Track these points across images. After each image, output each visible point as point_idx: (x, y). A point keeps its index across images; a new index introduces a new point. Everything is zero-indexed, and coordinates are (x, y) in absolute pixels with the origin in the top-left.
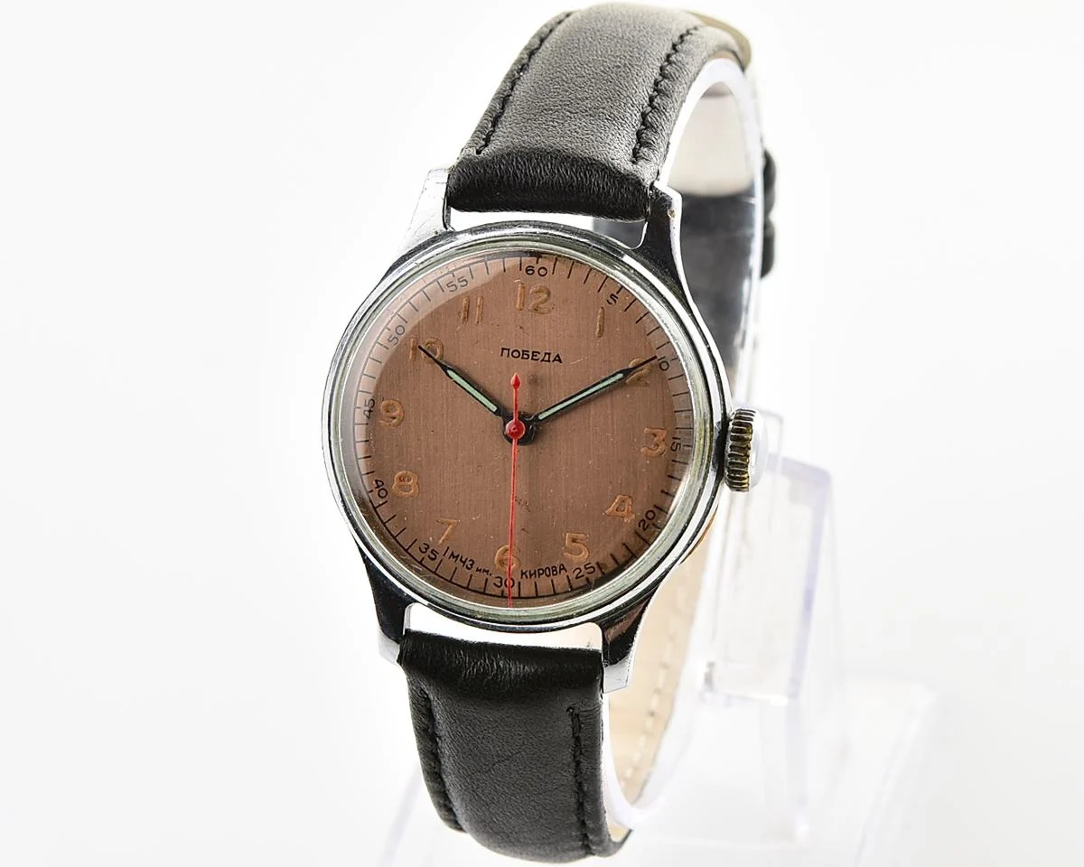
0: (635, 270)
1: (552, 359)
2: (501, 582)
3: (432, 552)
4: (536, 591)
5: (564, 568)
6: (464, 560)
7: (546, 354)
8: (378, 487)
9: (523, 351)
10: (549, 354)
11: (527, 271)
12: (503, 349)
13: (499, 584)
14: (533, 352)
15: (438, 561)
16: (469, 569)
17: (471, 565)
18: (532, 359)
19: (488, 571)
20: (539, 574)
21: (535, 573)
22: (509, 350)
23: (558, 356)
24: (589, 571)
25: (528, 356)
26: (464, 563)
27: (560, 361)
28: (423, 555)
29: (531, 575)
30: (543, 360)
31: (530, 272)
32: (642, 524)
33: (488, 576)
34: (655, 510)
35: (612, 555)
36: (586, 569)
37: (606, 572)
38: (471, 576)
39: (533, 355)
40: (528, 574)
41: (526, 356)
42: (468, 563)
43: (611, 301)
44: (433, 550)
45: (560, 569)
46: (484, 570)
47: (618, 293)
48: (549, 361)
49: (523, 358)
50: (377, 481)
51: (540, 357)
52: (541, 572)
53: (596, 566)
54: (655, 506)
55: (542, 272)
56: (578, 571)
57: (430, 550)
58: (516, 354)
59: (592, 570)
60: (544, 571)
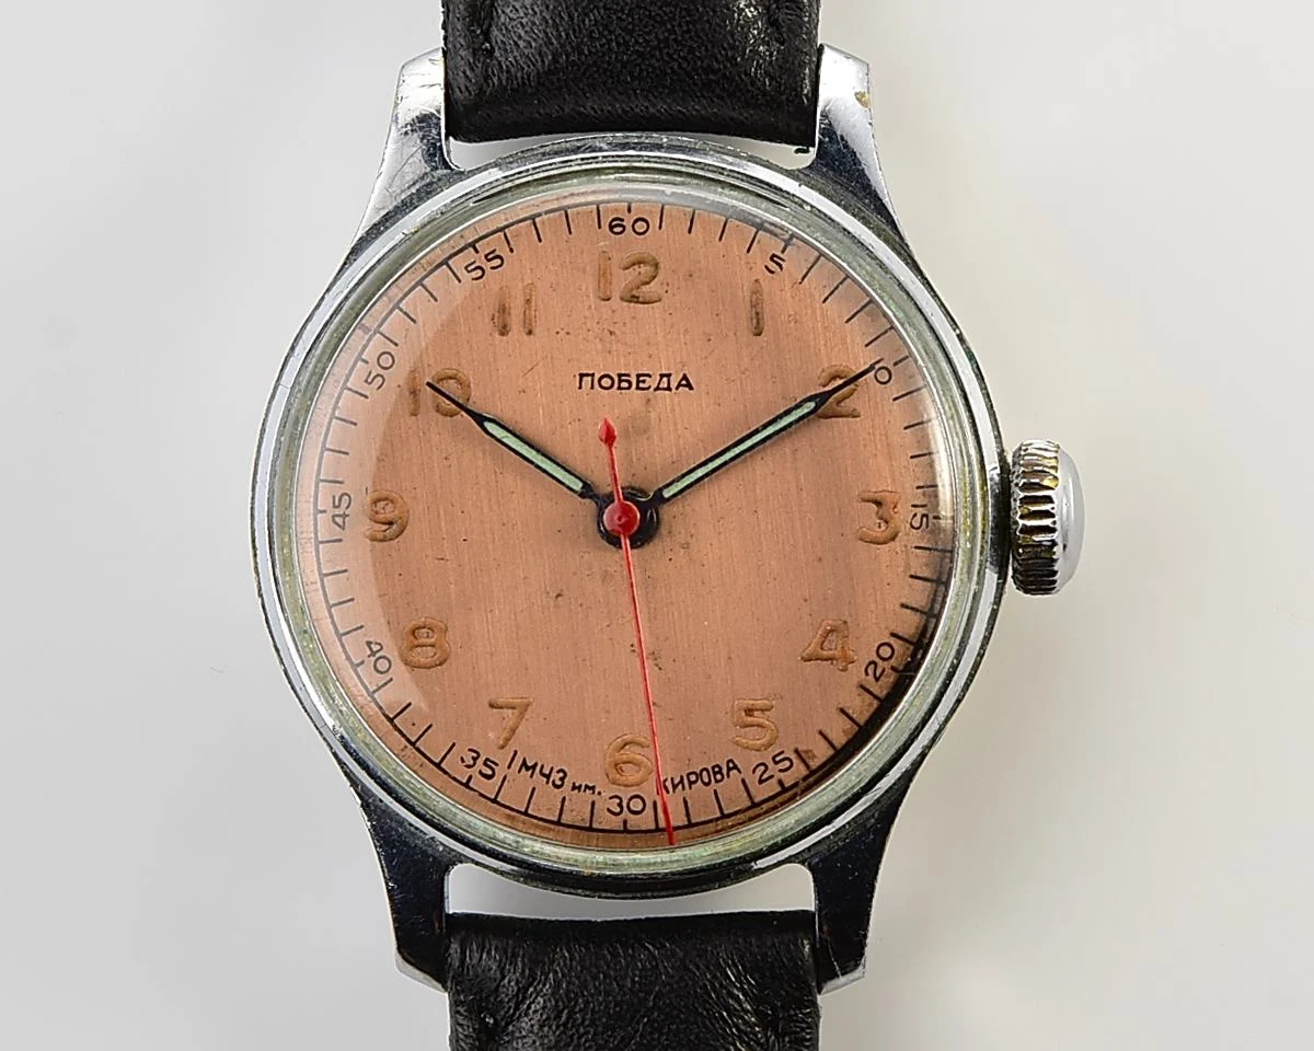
0: (812, 207)
1: (674, 385)
2: (620, 805)
3: (485, 764)
4: (688, 814)
5: (735, 767)
6: (546, 771)
7: (662, 376)
8: (373, 653)
9: (620, 375)
10: (669, 376)
11: (611, 228)
12: (582, 376)
13: (618, 810)
14: (638, 376)
15: (497, 780)
16: (558, 787)
17: (562, 779)
18: (638, 388)
19: (593, 788)
20: (691, 783)
21: (682, 781)
22: (593, 375)
23: (685, 378)
24: (781, 766)
25: (630, 383)
26: (548, 777)
27: (689, 386)
28: (470, 771)
29: (675, 787)
30: (657, 389)
31: (617, 230)
32: (870, 671)
33: (595, 797)
34: (892, 641)
35: (821, 733)
36: (776, 763)
37: (814, 764)
38: (564, 799)
39: (638, 382)
40: (669, 784)
41: (625, 385)
42: (556, 777)
43: (773, 266)
44: (487, 759)
45: (729, 769)
46: (587, 787)
47: (783, 252)
48: (669, 389)
49: (619, 388)
50: (369, 643)
51: (652, 382)
52: (693, 778)
53: (793, 757)
54: (893, 635)
55: (641, 227)
56: (762, 768)
57: (480, 761)
58: (606, 382)
59: (787, 764)
60: (699, 776)
